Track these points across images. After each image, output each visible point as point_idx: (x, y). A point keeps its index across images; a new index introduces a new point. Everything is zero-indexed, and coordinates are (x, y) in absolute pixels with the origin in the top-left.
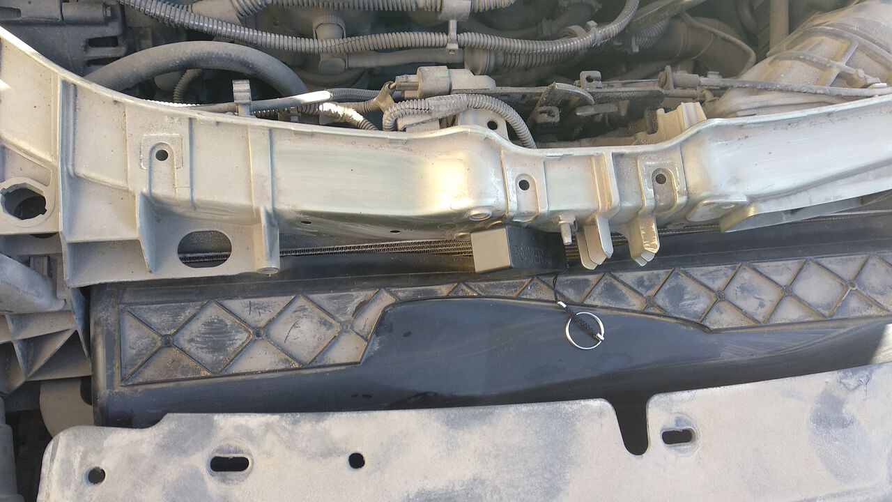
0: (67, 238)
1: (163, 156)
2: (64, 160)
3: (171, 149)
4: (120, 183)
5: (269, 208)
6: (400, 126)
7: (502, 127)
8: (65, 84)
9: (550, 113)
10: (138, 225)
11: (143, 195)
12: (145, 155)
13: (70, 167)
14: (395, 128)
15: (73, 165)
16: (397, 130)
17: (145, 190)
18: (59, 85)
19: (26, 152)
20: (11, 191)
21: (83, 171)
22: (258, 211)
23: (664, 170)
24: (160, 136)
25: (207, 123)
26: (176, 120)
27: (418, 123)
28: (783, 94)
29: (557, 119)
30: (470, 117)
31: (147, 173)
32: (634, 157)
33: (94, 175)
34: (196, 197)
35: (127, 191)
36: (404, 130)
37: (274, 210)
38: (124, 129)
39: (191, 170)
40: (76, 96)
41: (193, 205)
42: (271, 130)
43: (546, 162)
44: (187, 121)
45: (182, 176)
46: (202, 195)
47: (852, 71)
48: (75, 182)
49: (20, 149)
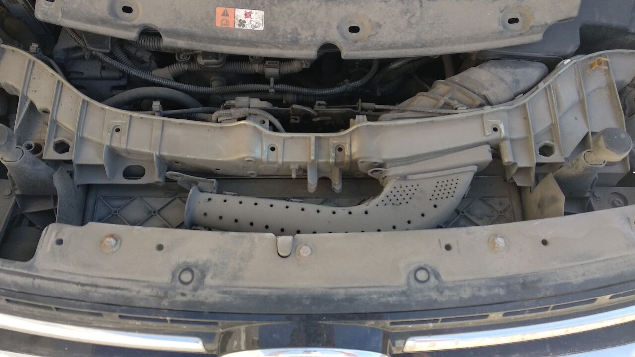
0: (75, 162)
1: (118, 130)
2: (78, 130)
3: (122, 128)
4: (99, 140)
5: (158, 153)
6: (219, 120)
7: (267, 123)
8: (84, 101)
9: (296, 119)
10: (103, 158)
11: (107, 146)
12: (110, 130)
13: (81, 134)
14: (217, 122)
15: (82, 133)
16: (218, 122)
17: (108, 144)
18: (81, 101)
19: (66, 127)
20: (58, 143)
21: (86, 135)
22: (153, 154)
23: (342, 146)
24: (118, 122)
25: (137, 118)
26: (125, 116)
27: (227, 120)
28: (413, 112)
29: (298, 122)
30: (252, 117)
31: (110, 138)
32: (328, 138)
33: (90, 137)
34: (128, 148)
35: (101, 144)
36: (221, 122)
37: (160, 154)
38: (104, 119)
39: (128, 136)
40: (88, 105)
41: (128, 152)
42: (163, 121)
43: (285, 139)
44: (130, 117)
45: (124, 138)
46: (131, 147)
47: (452, 102)
48: (82, 140)
49: (64, 126)
